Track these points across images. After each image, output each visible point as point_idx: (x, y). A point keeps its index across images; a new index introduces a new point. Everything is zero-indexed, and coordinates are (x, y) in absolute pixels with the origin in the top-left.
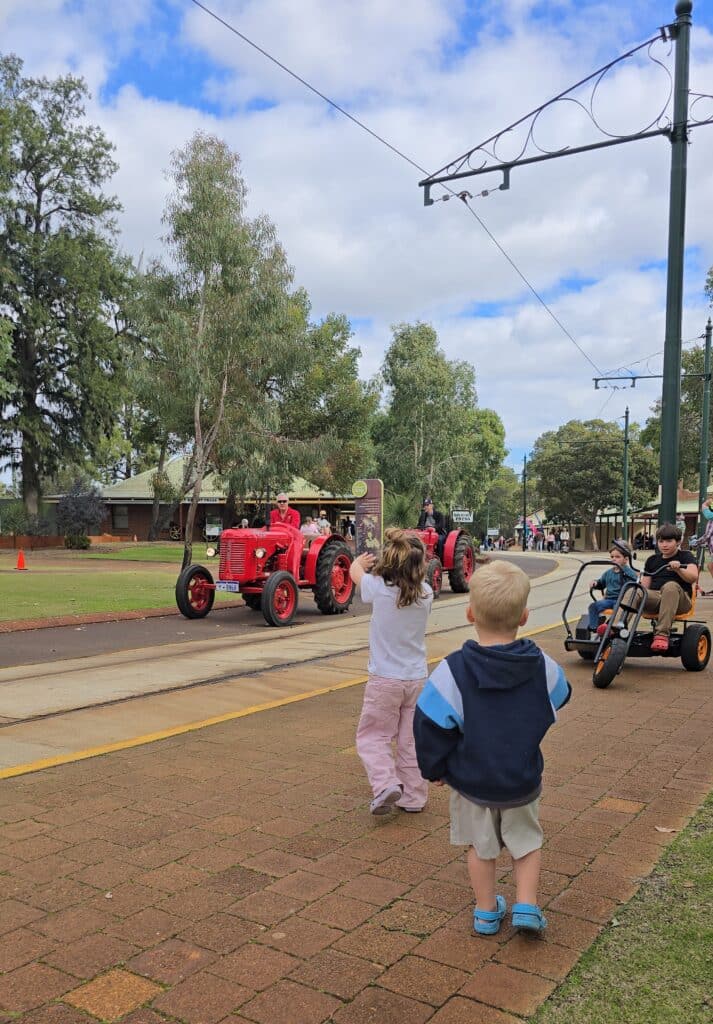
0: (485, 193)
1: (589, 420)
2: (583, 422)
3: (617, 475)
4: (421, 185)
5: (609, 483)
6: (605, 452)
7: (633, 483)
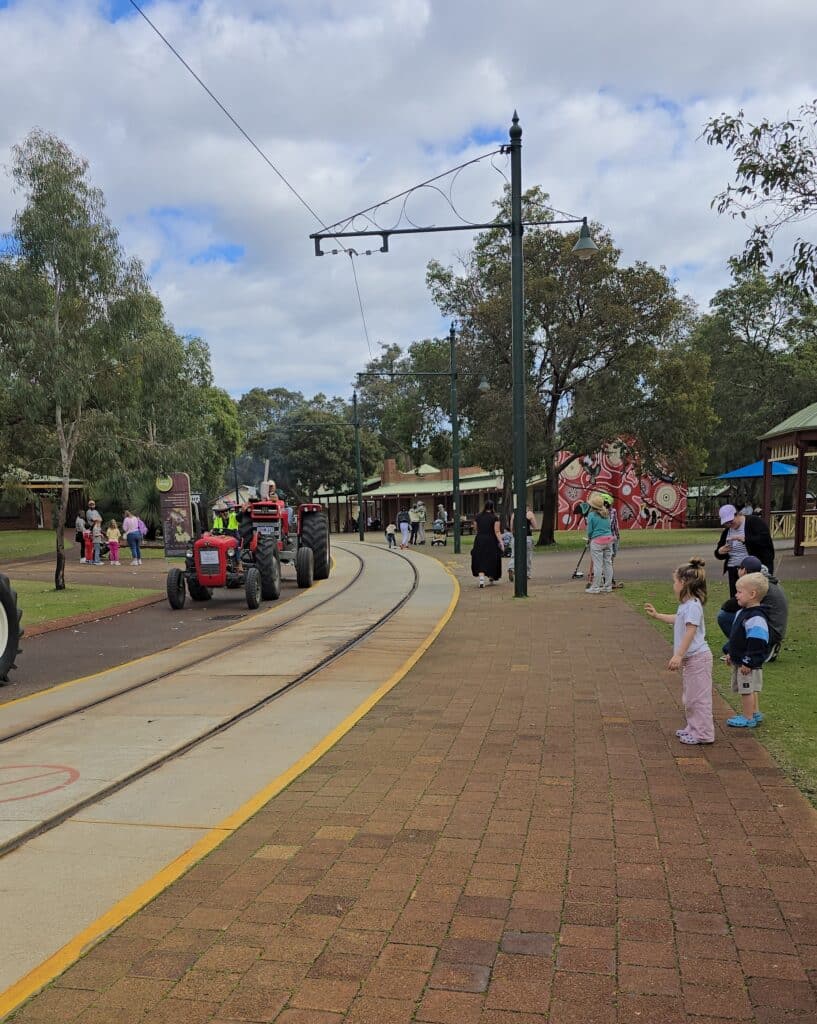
0: (368, 253)
1: (272, 388)
2: (266, 390)
3: (333, 456)
4: (311, 237)
5: (328, 464)
6: (319, 431)
7: (348, 463)
